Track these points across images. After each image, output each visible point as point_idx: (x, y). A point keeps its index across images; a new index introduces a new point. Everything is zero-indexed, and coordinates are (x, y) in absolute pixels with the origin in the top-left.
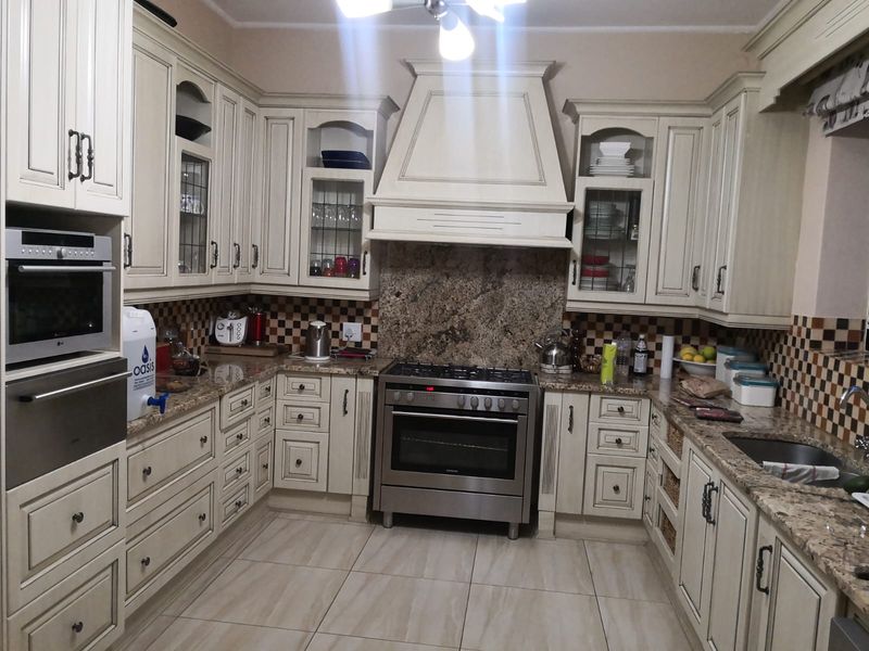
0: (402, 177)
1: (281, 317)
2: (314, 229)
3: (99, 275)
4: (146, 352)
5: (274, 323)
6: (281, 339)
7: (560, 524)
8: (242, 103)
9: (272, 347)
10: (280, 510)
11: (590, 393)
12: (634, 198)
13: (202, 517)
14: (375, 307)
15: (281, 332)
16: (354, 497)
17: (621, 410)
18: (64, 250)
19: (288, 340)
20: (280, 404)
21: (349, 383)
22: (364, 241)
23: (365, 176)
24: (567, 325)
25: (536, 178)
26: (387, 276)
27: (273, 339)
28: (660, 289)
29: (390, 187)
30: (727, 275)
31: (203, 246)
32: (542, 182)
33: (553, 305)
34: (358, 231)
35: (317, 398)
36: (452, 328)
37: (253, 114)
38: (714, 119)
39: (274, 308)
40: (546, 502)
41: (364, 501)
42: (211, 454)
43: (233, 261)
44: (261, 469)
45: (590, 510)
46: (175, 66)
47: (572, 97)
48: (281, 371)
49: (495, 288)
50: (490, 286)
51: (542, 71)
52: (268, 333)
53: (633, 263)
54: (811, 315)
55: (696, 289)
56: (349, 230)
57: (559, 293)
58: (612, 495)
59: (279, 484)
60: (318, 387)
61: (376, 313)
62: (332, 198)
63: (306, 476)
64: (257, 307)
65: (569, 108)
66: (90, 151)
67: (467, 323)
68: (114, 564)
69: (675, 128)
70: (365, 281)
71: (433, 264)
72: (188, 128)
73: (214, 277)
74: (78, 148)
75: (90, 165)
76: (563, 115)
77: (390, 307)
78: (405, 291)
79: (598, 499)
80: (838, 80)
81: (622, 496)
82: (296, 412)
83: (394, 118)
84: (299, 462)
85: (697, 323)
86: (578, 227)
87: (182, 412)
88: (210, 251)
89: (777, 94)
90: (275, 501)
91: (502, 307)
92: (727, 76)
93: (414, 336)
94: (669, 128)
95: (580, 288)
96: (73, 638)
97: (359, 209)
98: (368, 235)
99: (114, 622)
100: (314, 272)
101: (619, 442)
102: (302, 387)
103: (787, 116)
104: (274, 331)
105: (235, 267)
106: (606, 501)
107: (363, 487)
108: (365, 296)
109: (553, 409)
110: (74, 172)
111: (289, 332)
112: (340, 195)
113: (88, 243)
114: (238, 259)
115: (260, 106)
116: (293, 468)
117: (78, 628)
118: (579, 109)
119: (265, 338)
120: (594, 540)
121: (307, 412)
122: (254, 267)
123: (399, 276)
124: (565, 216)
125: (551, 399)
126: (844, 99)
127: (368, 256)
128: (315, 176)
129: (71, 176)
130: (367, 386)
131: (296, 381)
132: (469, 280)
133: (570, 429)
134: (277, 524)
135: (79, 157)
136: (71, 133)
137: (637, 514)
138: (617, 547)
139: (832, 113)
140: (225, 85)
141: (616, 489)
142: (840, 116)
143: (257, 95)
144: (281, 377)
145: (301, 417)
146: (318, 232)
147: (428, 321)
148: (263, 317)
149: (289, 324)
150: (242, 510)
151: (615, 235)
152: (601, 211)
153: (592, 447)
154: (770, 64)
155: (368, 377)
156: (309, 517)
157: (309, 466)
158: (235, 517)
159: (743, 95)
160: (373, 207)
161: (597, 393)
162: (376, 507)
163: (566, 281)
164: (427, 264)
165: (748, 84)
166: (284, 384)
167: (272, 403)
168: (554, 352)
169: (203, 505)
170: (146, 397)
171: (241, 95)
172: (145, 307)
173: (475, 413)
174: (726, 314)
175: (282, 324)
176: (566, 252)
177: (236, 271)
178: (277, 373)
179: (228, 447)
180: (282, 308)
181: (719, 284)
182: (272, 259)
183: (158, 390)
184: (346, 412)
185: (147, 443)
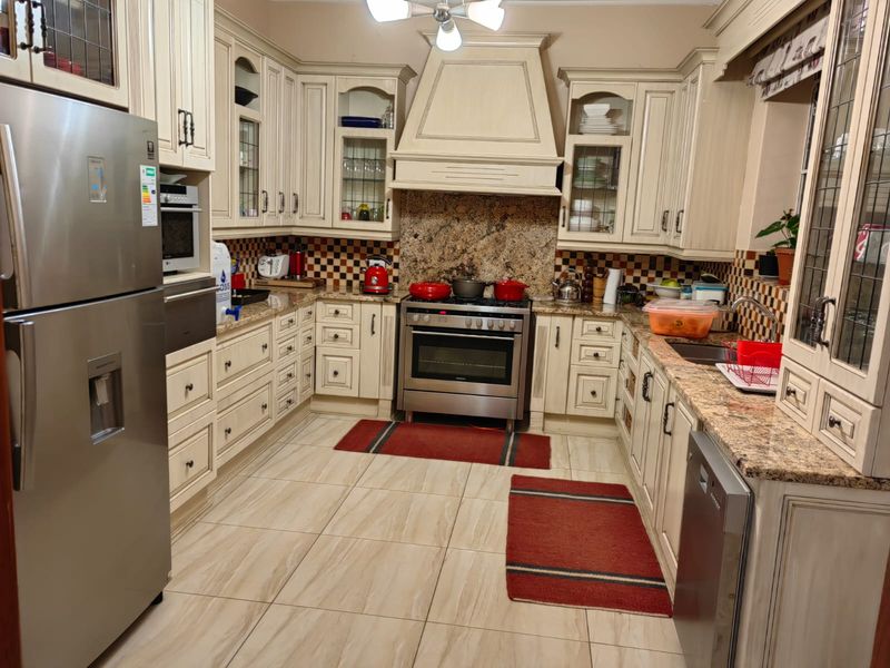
0: (419, 136)
1: (317, 255)
2: (345, 180)
3: (191, 214)
4: (224, 275)
5: (311, 261)
6: (317, 274)
7: (547, 422)
8: (284, 72)
9: (309, 280)
10: (320, 413)
11: (574, 316)
12: (615, 152)
13: (265, 407)
14: (397, 247)
15: (317, 268)
16: (381, 402)
17: (599, 330)
18: (169, 196)
19: (324, 275)
20: (319, 326)
21: (376, 308)
22: (387, 191)
23: (388, 134)
24: (559, 261)
25: (532, 136)
26: (407, 220)
27: (310, 274)
28: (635, 231)
29: (410, 144)
30: (684, 218)
31: (256, 194)
32: (537, 140)
33: (547, 245)
34: (382, 182)
35: (350, 321)
36: (462, 265)
37: (292, 81)
38: (684, 85)
39: (311, 247)
40: (536, 405)
41: (389, 404)
42: (269, 359)
43: (278, 207)
44: (305, 378)
45: (572, 411)
46: (233, 45)
47: (564, 65)
48: (319, 299)
49: (498, 231)
50: (494, 229)
51: (538, 43)
52: (306, 269)
53: (612, 208)
54: (747, 249)
55: (665, 230)
56: (374, 181)
57: (552, 234)
58: (589, 398)
59: (320, 391)
60: (350, 311)
61: (397, 252)
62: (359, 153)
63: (342, 385)
64: (297, 247)
65: (562, 74)
66: (192, 124)
67: (475, 260)
68: (210, 426)
69: (651, 92)
70: (388, 224)
71: (446, 210)
72: (243, 97)
73: (265, 220)
74: (185, 123)
75: (192, 134)
76: (557, 80)
77: (409, 247)
78: (422, 233)
79: (579, 402)
80: (769, 58)
81: (598, 399)
82: (332, 332)
83: (412, 83)
84: (336, 373)
85: (668, 260)
86: (567, 178)
87: (250, 323)
88: (261, 198)
89: (725, 67)
90: (316, 405)
91: (504, 246)
92: (689, 51)
93: (430, 271)
94: (646, 92)
95: (569, 230)
96: (187, 471)
97: (383, 163)
98: (390, 185)
99: (210, 467)
100: (345, 216)
101: (596, 355)
102: (337, 312)
103: (737, 84)
104: (311, 267)
105: (280, 212)
106: (585, 404)
107: (388, 393)
108: (388, 237)
109: (543, 329)
110: (183, 140)
111: (324, 268)
112: (367, 150)
113: (182, 191)
114: (283, 204)
115: (298, 73)
116: (331, 378)
117: (190, 464)
118: (570, 76)
119: (303, 273)
120: (576, 435)
121: (342, 334)
122: (295, 212)
123: (417, 219)
124: (555, 169)
125: (541, 321)
126: (772, 74)
127: (391, 203)
128: (346, 135)
129: (180, 143)
130: (391, 311)
131: (332, 307)
132: (477, 223)
133: (557, 346)
134: (319, 422)
135: (186, 129)
136: (180, 112)
137: (609, 414)
138: (593, 440)
139: (768, 83)
140: (269, 57)
141: (594, 393)
142: (773, 86)
143: (294, 63)
144: (320, 304)
145: (336, 336)
146: (348, 181)
147: (441, 259)
148: (302, 255)
149: (324, 262)
150: (292, 407)
151: (598, 186)
152: (588, 164)
153: (575, 360)
154: (723, 41)
155: (391, 303)
156: (344, 418)
157: (344, 377)
158: (286, 412)
159: (701, 67)
160: (395, 161)
161: (579, 316)
162: (399, 408)
163: (558, 224)
164: (442, 209)
165: (705, 58)
166: (323, 310)
167: (312, 325)
168: (568, 289)
169: (265, 397)
170: (225, 309)
171: (282, 65)
172: (224, 242)
173: (479, 332)
174: (682, 250)
175: (317, 261)
176: (558, 199)
177: (281, 216)
178: (316, 300)
179: (282, 355)
180: (318, 248)
181: (677, 225)
182: (310, 205)
183: (233, 304)
184: (373, 333)
185: (225, 345)
